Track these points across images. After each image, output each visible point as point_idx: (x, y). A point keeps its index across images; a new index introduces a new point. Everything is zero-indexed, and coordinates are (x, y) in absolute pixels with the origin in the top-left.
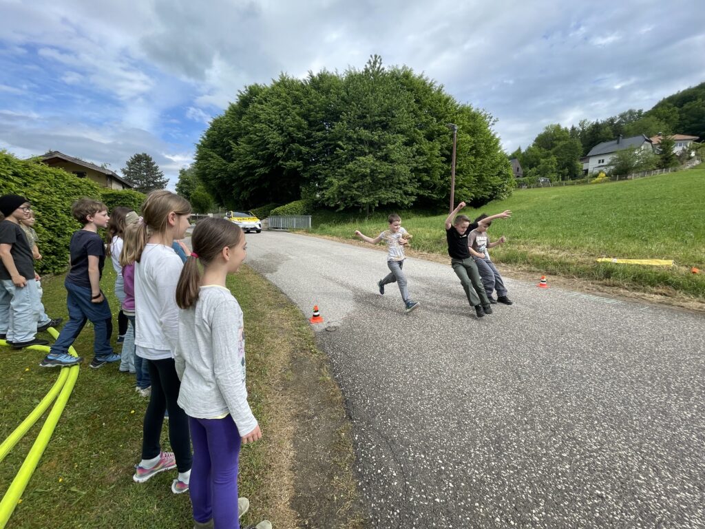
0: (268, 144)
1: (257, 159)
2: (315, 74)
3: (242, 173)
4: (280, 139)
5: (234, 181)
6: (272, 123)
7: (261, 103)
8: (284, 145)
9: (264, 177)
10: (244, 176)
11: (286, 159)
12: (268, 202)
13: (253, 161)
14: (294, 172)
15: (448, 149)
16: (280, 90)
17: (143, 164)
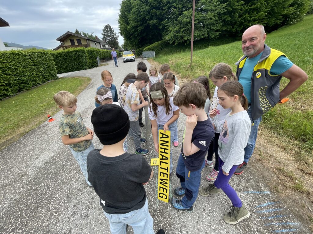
0: (141, 12)
1: (138, 22)
3: (133, 31)
4: (147, 8)
5: (131, 35)
9: (142, 31)
13: (136, 24)
17: (109, 29)
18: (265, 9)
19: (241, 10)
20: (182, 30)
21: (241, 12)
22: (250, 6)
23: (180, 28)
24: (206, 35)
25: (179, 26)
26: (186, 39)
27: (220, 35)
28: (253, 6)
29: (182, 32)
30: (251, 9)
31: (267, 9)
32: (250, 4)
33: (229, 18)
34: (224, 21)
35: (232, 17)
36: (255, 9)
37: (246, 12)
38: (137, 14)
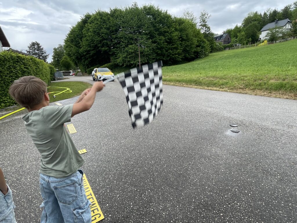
1: (91, 47)
2: (112, 10)
3: (85, 53)
4: (99, 39)
5: (82, 57)
6: (95, 32)
7: (90, 23)
8: (101, 41)
9: (94, 55)
11: (102, 46)
13: (89, 48)
14: (105, 51)
15: (168, 39)
16: (98, 17)
17: (36, 47)
18: (181, 48)
19: (166, 47)
20: (128, 57)
21: (167, 49)
22: (171, 46)
23: (127, 55)
25: (126, 54)
26: (132, 63)
28: (173, 46)
29: (129, 58)
30: (172, 48)
31: (182, 49)
32: (171, 45)
33: (160, 52)
34: (157, 53)
35: (162, 51)
36: (174, 48)
37: (169, 49)
38: (90, 42)
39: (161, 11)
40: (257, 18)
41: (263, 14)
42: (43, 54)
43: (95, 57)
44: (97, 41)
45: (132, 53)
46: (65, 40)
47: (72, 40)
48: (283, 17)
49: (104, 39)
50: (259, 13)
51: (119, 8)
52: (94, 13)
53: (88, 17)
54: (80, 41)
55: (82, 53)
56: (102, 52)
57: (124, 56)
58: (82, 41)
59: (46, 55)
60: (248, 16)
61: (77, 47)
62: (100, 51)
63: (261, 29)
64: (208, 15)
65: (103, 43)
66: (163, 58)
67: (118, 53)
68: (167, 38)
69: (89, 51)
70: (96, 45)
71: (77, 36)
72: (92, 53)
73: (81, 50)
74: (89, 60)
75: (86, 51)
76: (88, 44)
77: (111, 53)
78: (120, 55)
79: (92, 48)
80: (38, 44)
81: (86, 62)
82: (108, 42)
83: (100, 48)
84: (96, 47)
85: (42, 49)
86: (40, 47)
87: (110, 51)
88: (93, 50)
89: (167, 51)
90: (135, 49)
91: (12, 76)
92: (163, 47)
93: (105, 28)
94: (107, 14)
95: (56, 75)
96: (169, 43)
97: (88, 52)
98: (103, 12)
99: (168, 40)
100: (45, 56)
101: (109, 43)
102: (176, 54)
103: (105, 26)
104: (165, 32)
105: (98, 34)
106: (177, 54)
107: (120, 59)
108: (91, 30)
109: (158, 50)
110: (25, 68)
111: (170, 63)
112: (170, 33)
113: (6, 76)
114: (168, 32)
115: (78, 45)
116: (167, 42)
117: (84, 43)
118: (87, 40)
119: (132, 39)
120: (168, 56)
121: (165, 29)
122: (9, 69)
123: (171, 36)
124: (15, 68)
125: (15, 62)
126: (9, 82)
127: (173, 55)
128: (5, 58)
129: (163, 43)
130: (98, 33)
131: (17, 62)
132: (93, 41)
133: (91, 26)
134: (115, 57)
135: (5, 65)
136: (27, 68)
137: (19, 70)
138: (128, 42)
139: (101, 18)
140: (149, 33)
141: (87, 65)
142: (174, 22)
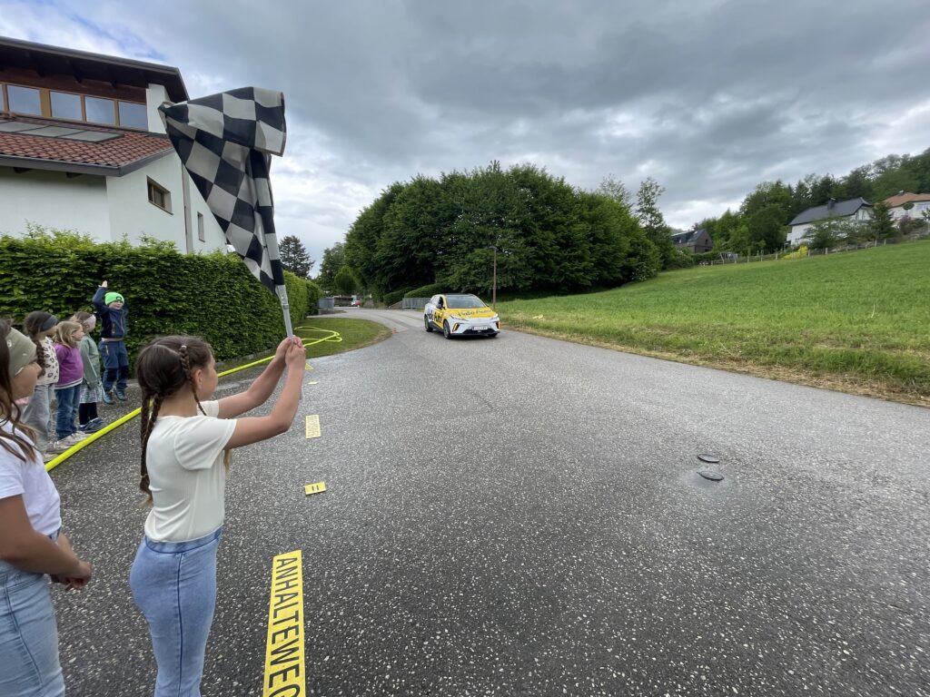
0: (405, 238)
1: (396, 250)
2: (446, 175)
3: (383, 263)
4: (415, 234)
5: (376, 269)
6: (408, 220)
7: (400, 203)
8: (417, 239)
9: (402, 266)
10: (386, 264)
11: (420, 250)
12: (405, 286)
13: (392, 253)
14: (426, 262)
15: (563, 238)
16: (416, 191)
17: (291, 246)
18: (591, 258)
19: (558, 255)
20: (473, 272)
21: (559, 259)
22: (569, 252)
23: (470, 269)
24: (511, 284)
25: (468, 265)
26: (479, 285)
27: (532, 285)
28: (573, 254)
29: (474, 275)
30: (571, 256)
31: (594, 259)
32: (569, 250)
33: (542, 265)
34: (535, 267)
35: (546, 263)
36: (576, 257)
37: (564, 259)
38: (396, 240)
39: (550, 180)
40: (780, 196)
41: (794, 186)
42: (303, 259)
43: (403, 272)
44: (410, 238)
45: (481, 265)
46: (347, 235)
47: (361, 234)
48: (849, 194)
49: (426, 235)
50: (785, 184)
51: (461, 171)
52: (409, 181)
53: (396, 189)
54: (376, 238)
55: (377, 261)
56: (418, 262)
57: (462, 270)
58: (379, 237)
59: (308, 262)
60: (758, 192)
61: (369, 248)
62: (414, 259)
63: (791, 221)
64: (659, 189)
65: (422, 243)
66: (550, 277)
67: (452, 264)
68: (560, 235)
69: (393, 257)
70: (407, 248)
71: (372, 226)
72: (397, 261)
73: (376, 256)
74: (390, 275)
75: (385, 258)
76: (392, 245)
77: (436, 264)
78: (455, 267)
79: (399, 253)
80: (296, 241)
81: (385, 280)
82: (432, 241)
83: (414, 253)
84: (407, 249)
85: (303, 250)
86: (300, 246)
87: (435, 260)
88: (400, 256)
89: (558, 263)
90: (488, 258)
91: (222, 302)
92: (551, 255)
93: (429, 213)
94: (435, 185)
95: (321, 303)
96: (564, 246)
97: (390, 260)
98: (428, 181)
99: (562, 241)
100: (307, 265)
101: (434, 243)
102: (578, 271)
103: (429, 209)
104: (556, 223)
105: (415, 224)
106: (582, 271)
107: (456, 275)
108: (399, 216)
109: (537, 262)
110: (251, 286)
111: (564, 290)
112: (568, 225)
113: (212, 302)
114: (563, 223)
115: (371, 246)
116: (559, 243)
117: (383, 241)
118: (390, 236)
119: (483, 236)
120: (561, 274)
121: (558, 216)
122: (219, 287)
123: (570, 231)
124: (231, 286)
125: (233, 274)
126: (215, 314)
127: (572, 272)
128: (215, 266)
129: (551, 246)
130: (414, 222)
131: (238, 274)
132: (401, 237)
133: (401, 209)
134: (446, 271)
135: (214, 279)
136: (255, 288)
137: (238, 291)
138: (475, 242)
139: (423, 193)
140: (522, 224)
141: (386, 286)
142: (577, 203)
